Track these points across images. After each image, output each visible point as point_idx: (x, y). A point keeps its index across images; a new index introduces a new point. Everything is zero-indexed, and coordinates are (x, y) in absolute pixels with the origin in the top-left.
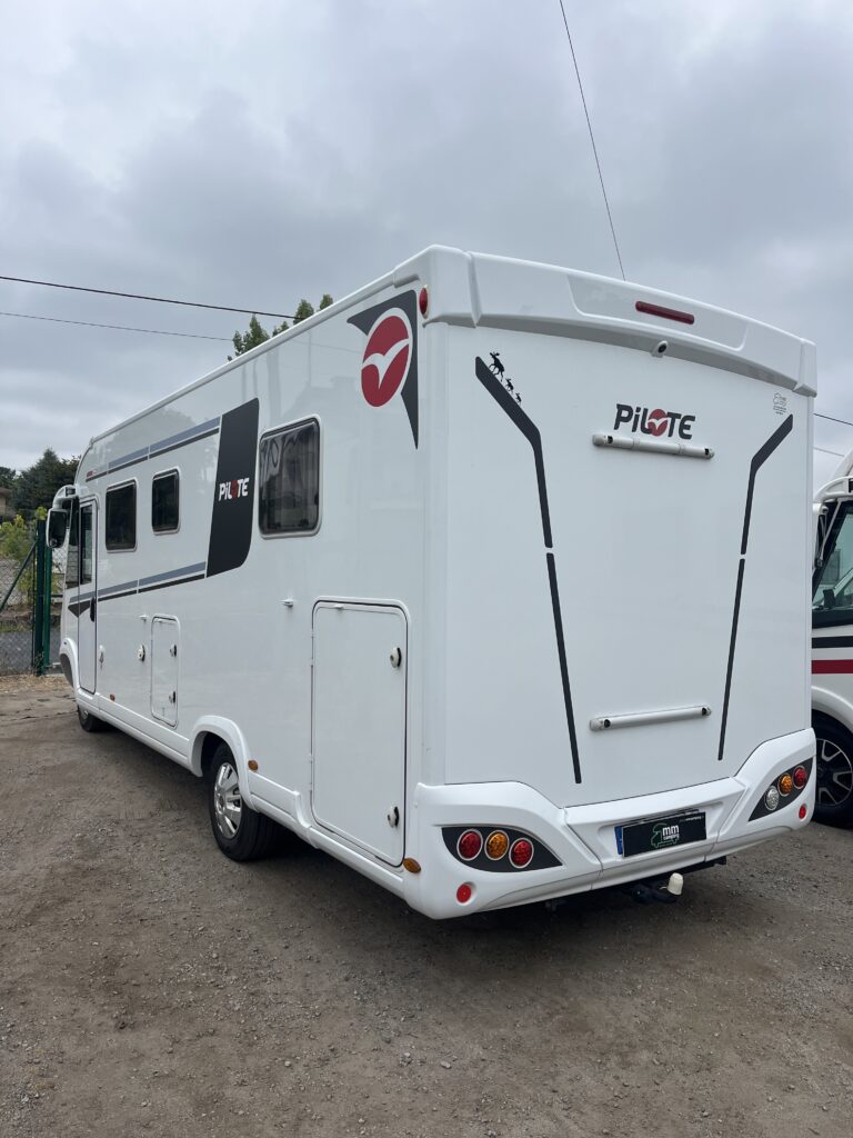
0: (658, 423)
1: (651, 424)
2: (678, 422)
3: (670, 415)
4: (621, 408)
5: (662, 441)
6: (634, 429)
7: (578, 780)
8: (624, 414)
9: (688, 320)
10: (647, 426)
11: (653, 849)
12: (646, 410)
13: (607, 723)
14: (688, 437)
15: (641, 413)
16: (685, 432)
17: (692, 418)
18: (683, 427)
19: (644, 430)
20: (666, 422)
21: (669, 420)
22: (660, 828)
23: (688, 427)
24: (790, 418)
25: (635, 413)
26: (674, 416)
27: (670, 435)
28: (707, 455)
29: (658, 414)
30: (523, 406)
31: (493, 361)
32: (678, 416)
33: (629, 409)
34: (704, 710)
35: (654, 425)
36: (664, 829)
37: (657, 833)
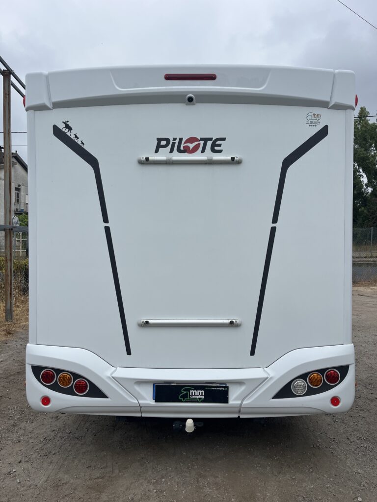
0: (191, 146)
1: (186, 147)
2: (209, 143)
3: (202, 139)
4: (159, 140)
5: (197, 156)
6: (172, 151)
7: (129, 352)
8: (161, 143)
9: (212, 77)
10: (182, 148)
11: (180, 401)
12: (181, 140)
13: (147, 322)
14: (220, 151)
15: (177, 142)
16: (216, 148)
17: (224, 139)
18: (214, 145)
20: (199, 144)
21: (202, 143)
22: (189, 390)
23: (220, 145)
24: (326, 128)
25: (171, 141)
26: (206, 140)
27: (203, 151)
28: (233, 162)
29: (192, 140)
30: (85, 147)
31: (64, 126)
32: (210, 139)
33: (167, 140)
34: (232, 323)
35: (188, 147)
36: (191, 391)
37: (185, 392)
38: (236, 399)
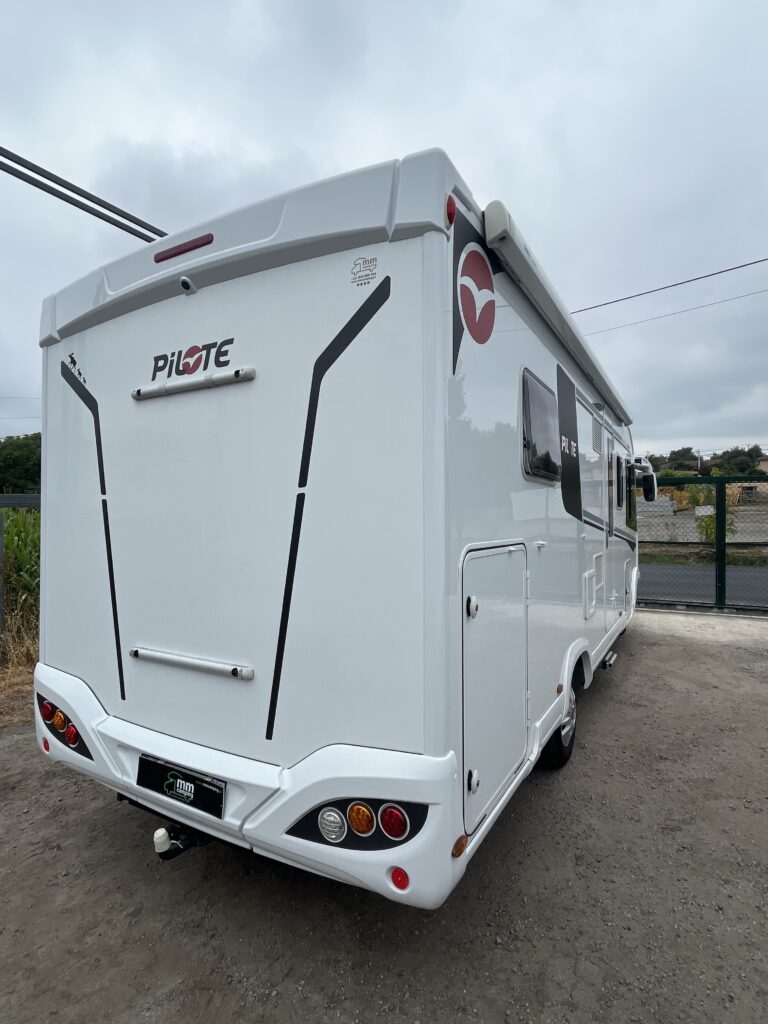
0: (191, 361)
1: (187, 365)
2: (213, 351)
3: (204, 347)
4: (157, 359)
5: (199, 376)
6: (169, 375)
7: (123, 695)
8: (161, 363)
9: (207, 240)
10: (181, 368)
11: (164, 793)
12: (180, 353)
13: (137, 652)
14: (226, 363)
15: (175, 358)
16: (222, 359)
17: (230, 342)
18: (220, 354)
19: (179, 373)
20: (201, 356)
21: (204, 353)
22: (176, 778)
23: (225, 353)
24: (387, 282)
25: (170, 359)
26: (208, 348)
27: (205, 368)
28: (240, 379)
29: (192, 351)
30: (87, 386)
31: (70, 360)
32: (214, 345)
33: (164, 357)
34: (235, 672)
35: (188, 363)
36: (179, 781)
37: (172, 780)
38: (234, 816)
